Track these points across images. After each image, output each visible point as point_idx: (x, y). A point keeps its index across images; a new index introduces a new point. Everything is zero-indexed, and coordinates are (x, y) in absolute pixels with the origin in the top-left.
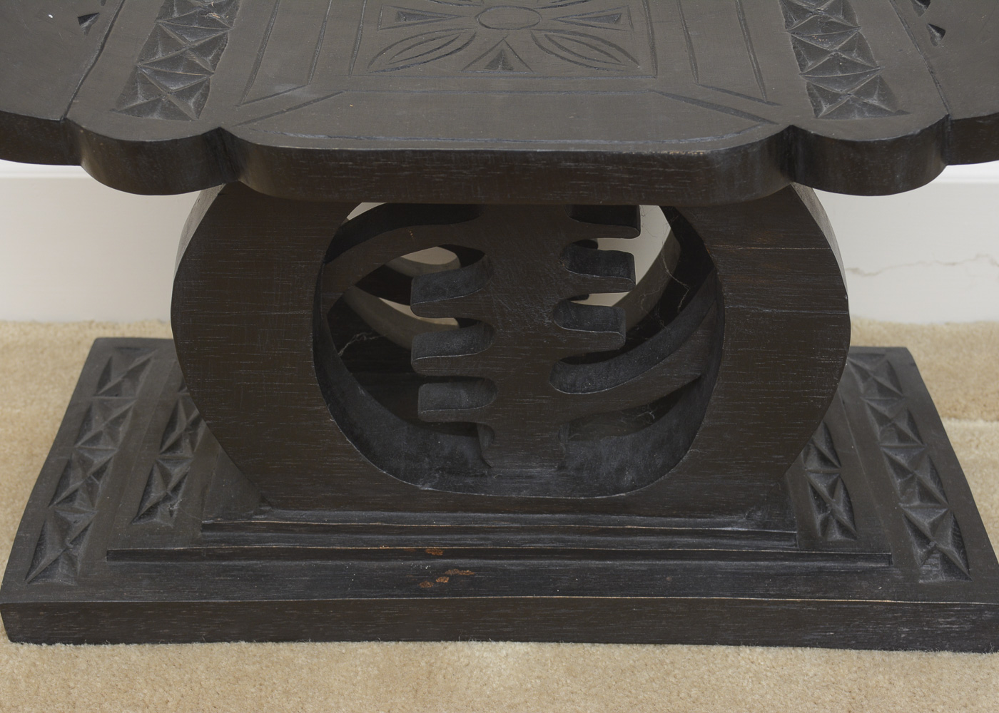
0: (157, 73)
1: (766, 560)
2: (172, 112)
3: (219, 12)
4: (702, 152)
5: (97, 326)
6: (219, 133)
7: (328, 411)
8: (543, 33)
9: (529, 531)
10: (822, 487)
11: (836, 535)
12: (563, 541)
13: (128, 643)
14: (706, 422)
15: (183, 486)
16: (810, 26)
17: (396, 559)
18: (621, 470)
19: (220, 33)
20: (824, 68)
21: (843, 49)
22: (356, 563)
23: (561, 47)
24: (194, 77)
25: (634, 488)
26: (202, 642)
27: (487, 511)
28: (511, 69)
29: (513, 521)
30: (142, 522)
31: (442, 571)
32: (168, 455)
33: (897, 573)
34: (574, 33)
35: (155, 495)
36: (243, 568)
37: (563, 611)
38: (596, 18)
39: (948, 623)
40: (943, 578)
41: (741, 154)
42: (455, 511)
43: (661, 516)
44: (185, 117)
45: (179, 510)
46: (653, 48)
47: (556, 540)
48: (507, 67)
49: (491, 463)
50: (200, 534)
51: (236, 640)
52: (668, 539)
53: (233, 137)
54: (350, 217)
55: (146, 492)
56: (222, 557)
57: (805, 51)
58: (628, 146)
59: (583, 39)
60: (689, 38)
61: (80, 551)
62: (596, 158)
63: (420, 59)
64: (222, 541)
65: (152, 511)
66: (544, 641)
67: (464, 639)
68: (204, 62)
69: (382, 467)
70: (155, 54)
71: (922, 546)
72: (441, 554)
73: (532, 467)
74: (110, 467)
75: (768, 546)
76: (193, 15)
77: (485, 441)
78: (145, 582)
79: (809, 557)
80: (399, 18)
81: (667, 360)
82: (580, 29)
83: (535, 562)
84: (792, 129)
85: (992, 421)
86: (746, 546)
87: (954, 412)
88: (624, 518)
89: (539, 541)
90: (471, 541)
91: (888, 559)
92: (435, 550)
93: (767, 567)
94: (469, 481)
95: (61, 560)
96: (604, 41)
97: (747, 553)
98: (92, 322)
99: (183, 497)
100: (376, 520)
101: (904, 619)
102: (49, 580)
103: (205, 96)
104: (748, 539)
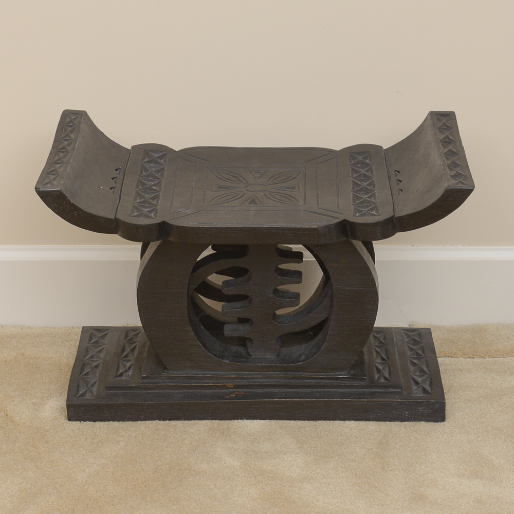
0: (140, 205)
1: (355, 389)
2: (147, 216)
3: (155, 187)
4: (315, 227)
5: (76, 328)
6: (164, 222)
7: (191, 330)
8: (268, 193)
9: (266, 378)
10: (381, 367)
11: (383, 380)
12: (279, 382)
13: (114, 421)
14: (329, 332)
15: (132, 368)
16: (360, 190)
17: (215, 389)
18: (300, 356)
19: (157, 193)
20: (360, 203)
21: (368, 197)
22: (200, 391)
23: (274, 197)
24: (152, 207)
25: (305, 361)
26: (141, 421)
27: (250, 371)
28: (257, 204)
29: (260, 374)
30: (118, 378)
31: (233, 393)
32: (124, 359)
33: (405, 393)
34: (279, 193)
35: (121, 371)
36: (157, 393)
37: (278, 406)
38: (287, 188)
39: (423, 409)
40: (422, 395)
41: (328, 227)
42: (238, 371)
43: (315, 372)
44: (153, 218)
45: (132, 374)
46: (305, 197)
47: (276, 381)
48: (255, 203)
49: (251, 354)
50: (141, 381)
51: (155, 420)
52: (318, 381)
53: (168, 223)
54: (198, 260)
55: (118, 370)
56: (149, 389)
57: (356, 198)
58: (293, 226)
59: (282, 195)
60: (318, 194)
61: (94, 389)
62: (282, 229)
63: (226, 201)
64: (149, 383)
65: (121, 375)
66: (271, 419)
67: (241, 419)
68: (154, 202)
69: (210, 353)
70: (137, 200)
71: (416, 386)
72: (232, 387)
73: (267, 355)
74: (101, 365)
75: (355, 383)
76: (147, 187)
77: (249, 344)
78: (121, 397)
79: (371, 387)
80: (218, 188)
81: (315, 310)
82: (281, 192)
83: (268, 390)
84: (345, 220)
85: (466, 358)
86: (347, 383)
87: (450, 355)
88: (302, 373)
89: (269, 382)
90: (243, 382)
91: (401, 388)
92: (230, 385)
93: (355, 391)
94: (243, 360)
95: (88, 391)
96: (289, 195)
97: (348, 385)
98: (73, 327)
99: (133, 370)
100: (208, 374)
101: (406, 408)
102: (84, 398)
103: (156, 212)
104: (348, 381)
